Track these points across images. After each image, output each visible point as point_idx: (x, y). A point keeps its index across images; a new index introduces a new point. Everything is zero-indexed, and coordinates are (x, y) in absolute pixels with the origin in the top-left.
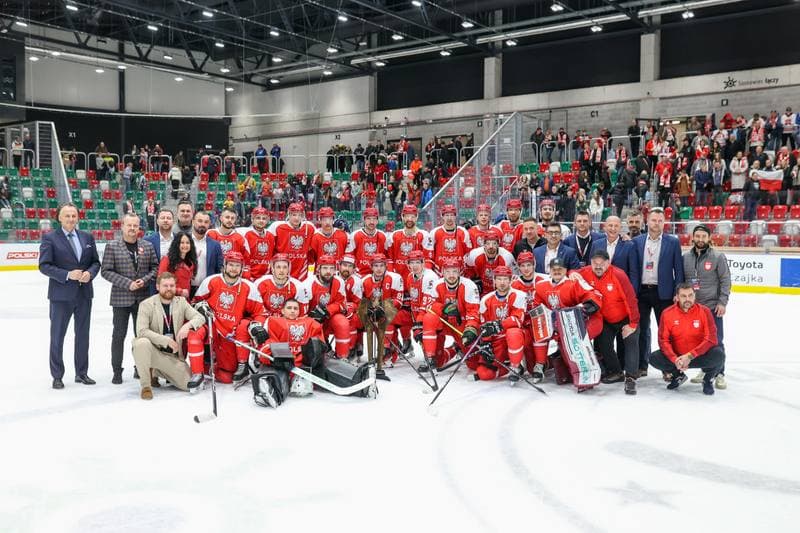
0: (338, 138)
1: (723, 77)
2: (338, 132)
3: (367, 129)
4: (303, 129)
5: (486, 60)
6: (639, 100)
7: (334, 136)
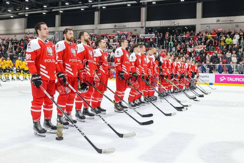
0: (15, 36)
1: (114, 24)
2: (15, 34)
3: (24, 34)
4: (5, 33)
5: (56, 16)
6: (94, 29)
7: (14, 36)
